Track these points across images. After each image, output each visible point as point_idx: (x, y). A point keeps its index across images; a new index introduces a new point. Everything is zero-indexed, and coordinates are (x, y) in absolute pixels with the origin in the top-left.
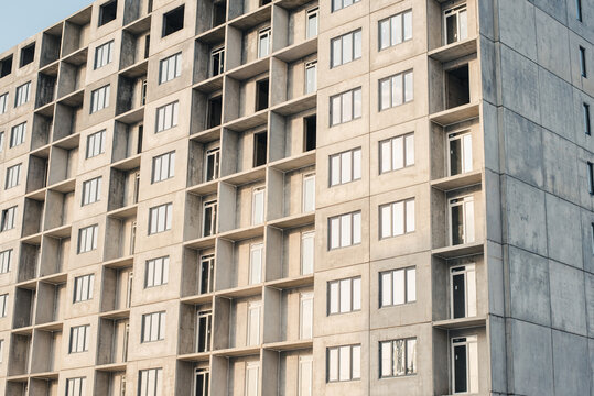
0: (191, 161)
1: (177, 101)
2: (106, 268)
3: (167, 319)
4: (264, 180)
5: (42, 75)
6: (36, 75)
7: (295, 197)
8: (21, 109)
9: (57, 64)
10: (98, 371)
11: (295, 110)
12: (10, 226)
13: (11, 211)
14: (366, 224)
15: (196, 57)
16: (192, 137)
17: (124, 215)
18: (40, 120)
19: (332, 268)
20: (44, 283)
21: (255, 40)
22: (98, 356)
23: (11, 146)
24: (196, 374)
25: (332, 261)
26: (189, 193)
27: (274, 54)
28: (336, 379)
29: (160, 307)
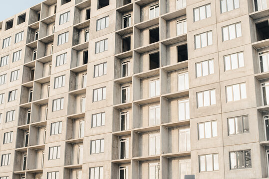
0: (116, 67)
1: (107, 39)
2: (69, 118)
3: (105, 143)
4: (159, 75)
5: (30, 28)
6: (27, 28)
7: (173, 84)
8: (18, 44)
9: (38, 23)
10: (65, 168)
11: (172, 43)
12: (13, 99)
13: (13, 92)
14: (219, 95)
15: (117, 18)
16: (116, 55)
17: (77, 93)
18: (29, 49)
19: (200, 116)
20: (33, 126)
21: (147, 11)
22: (65, 161)
23: (13, 61)
24: (120, 169)
25: (200, 113)
26: (115, 82)
27: (161, 16)
28: (204, 170)
29: (101, 136)
